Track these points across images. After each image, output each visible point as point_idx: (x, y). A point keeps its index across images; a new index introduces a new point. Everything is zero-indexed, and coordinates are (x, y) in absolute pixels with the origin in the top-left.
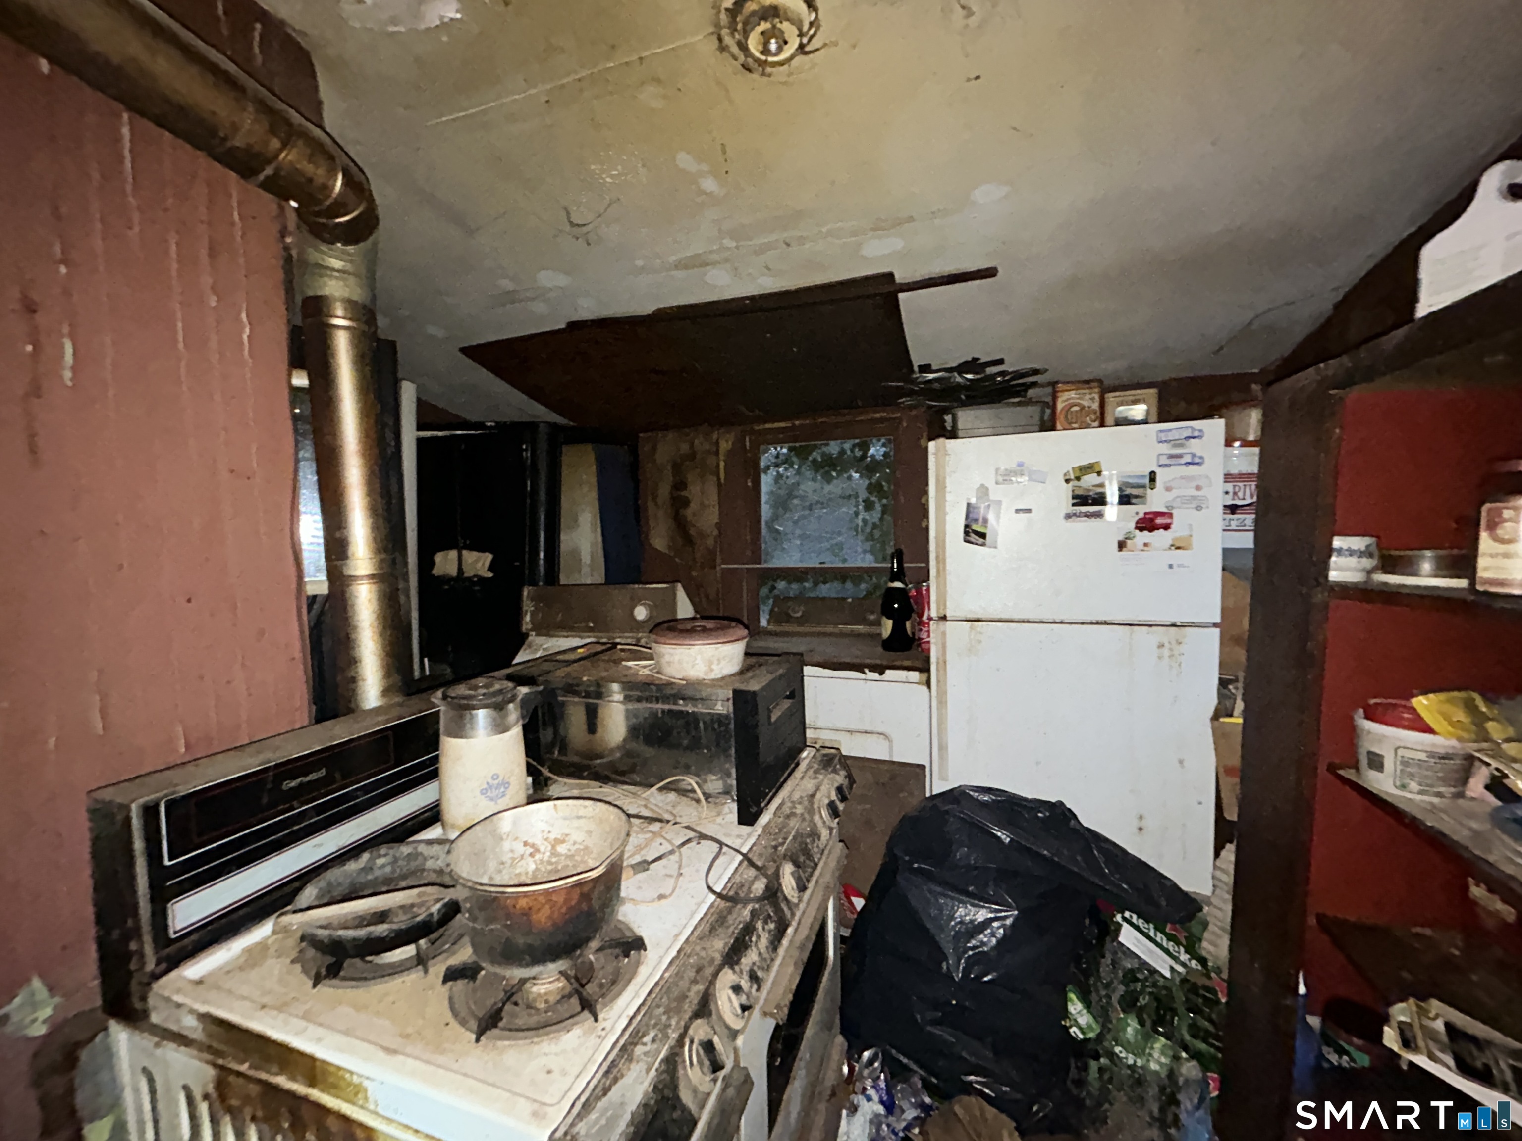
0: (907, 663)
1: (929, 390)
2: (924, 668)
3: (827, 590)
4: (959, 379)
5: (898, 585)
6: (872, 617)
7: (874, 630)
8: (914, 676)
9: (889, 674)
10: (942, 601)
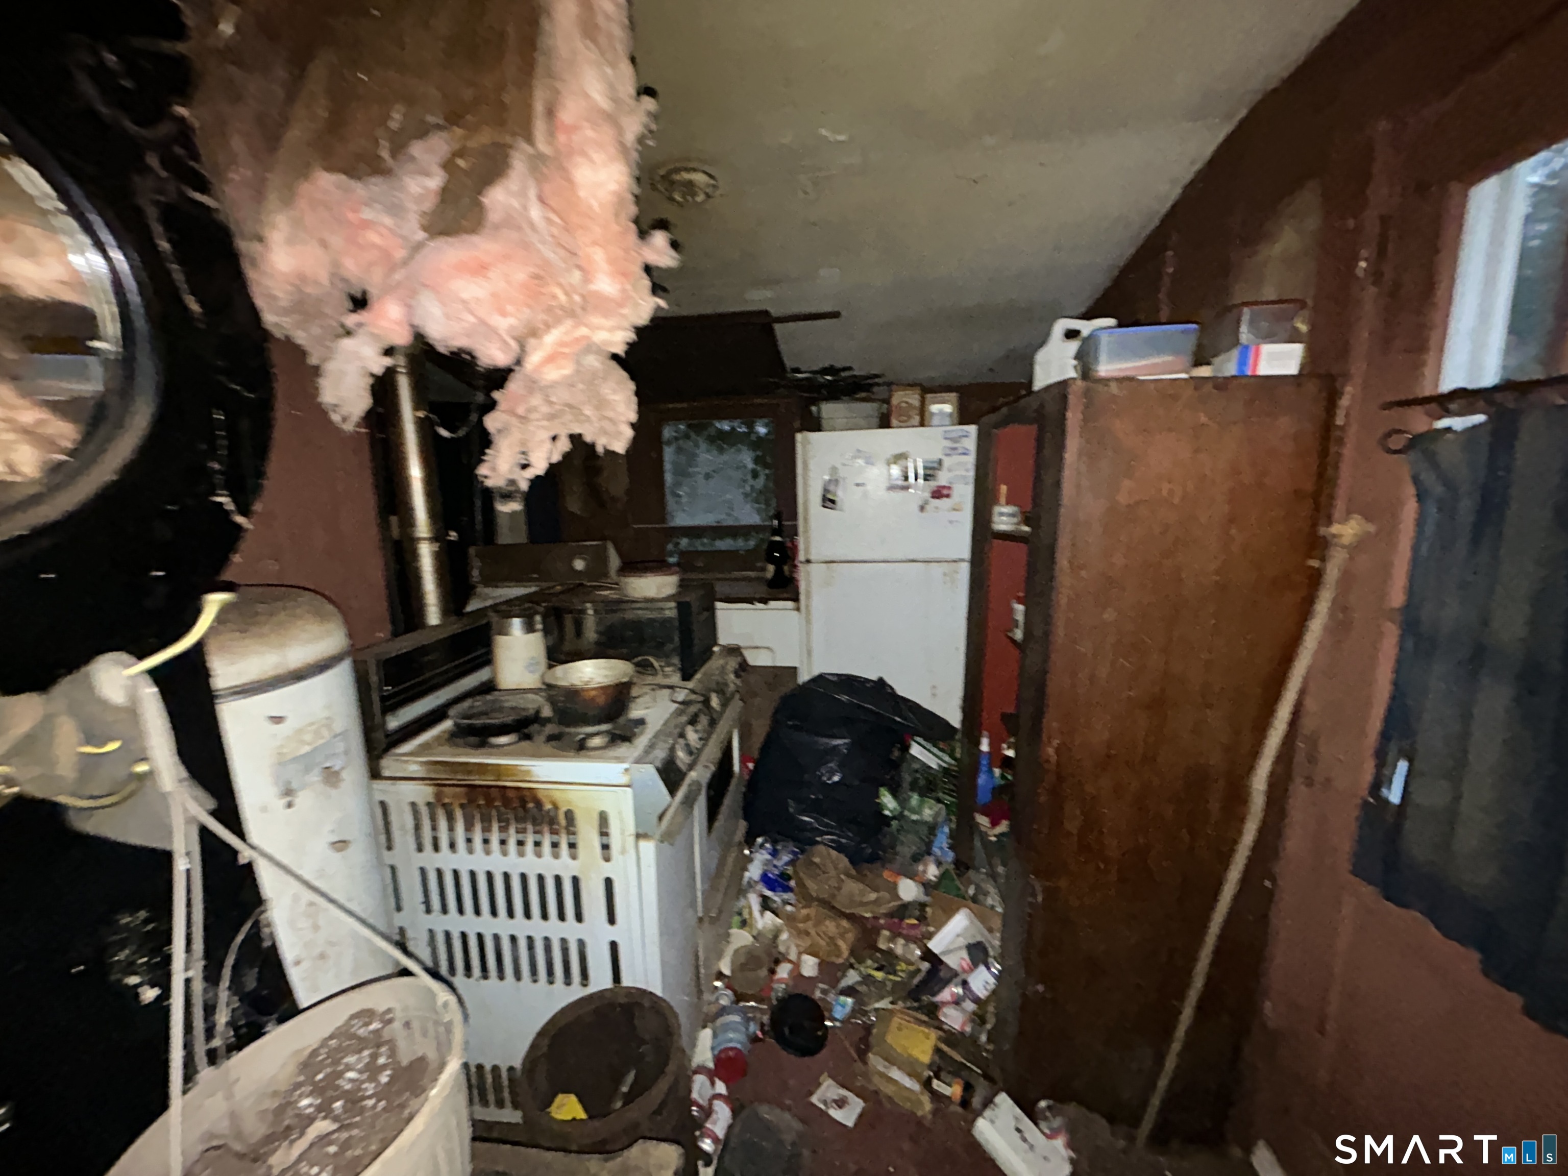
0: (785, 595)
1: (800, 385)
2: (795, 599)
3: (724, 544)
4: (821, 380)
5: (778, 538)
6: (759, 565)
7: (760, 574)
8: (790, 604)
9: (773, 604)
10: (807, 550)
